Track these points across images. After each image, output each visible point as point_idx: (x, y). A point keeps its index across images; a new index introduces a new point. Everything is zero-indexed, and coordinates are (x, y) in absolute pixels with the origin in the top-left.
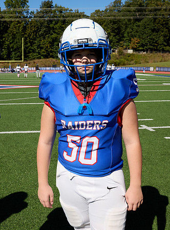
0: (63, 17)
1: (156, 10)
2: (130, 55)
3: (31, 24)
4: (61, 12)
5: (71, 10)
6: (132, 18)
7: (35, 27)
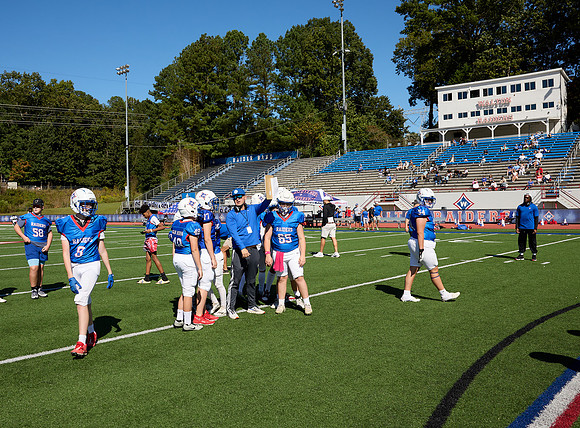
2: (13, 193)
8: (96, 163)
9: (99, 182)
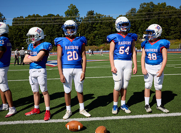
0: (101, 20)
1: (159, 13)
3: (81, 25)
4: (99, 17)
5: (105, 16)
6: (143, 19)
7: (84, 27)
8: (173, 30)
9: (174, 37)
